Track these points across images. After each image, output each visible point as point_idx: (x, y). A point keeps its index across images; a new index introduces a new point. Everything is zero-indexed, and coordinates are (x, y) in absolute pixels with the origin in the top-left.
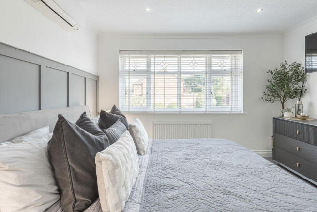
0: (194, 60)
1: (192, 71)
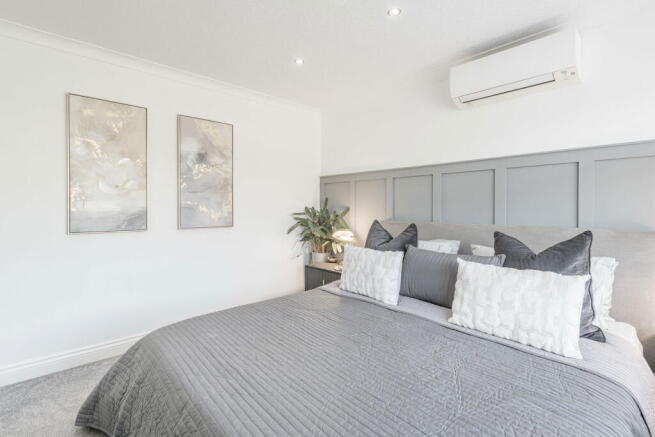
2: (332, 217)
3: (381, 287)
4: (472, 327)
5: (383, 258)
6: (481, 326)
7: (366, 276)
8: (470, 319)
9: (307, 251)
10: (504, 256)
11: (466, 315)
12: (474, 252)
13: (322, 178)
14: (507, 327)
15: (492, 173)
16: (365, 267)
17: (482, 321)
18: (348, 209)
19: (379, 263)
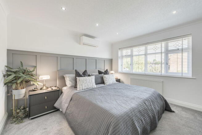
0: (155, 46)
1: (154, 52)
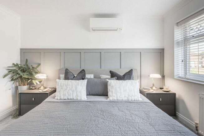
2: (31, 68)
3: (80, 94)
4: (116, 99)
5: (80, 83)
6: (119, 98)
7: (73, 91)
8: (116, 97)
9: (14, 86)
10: (116, 77)
11: (114, 96)
12: (101, 77)
13: (21, 49)
14: (126, 97)
15: (100, 53)
16: (72, 87)
17: (120, 97)
18: (40, 64)
19: (78, 85)
